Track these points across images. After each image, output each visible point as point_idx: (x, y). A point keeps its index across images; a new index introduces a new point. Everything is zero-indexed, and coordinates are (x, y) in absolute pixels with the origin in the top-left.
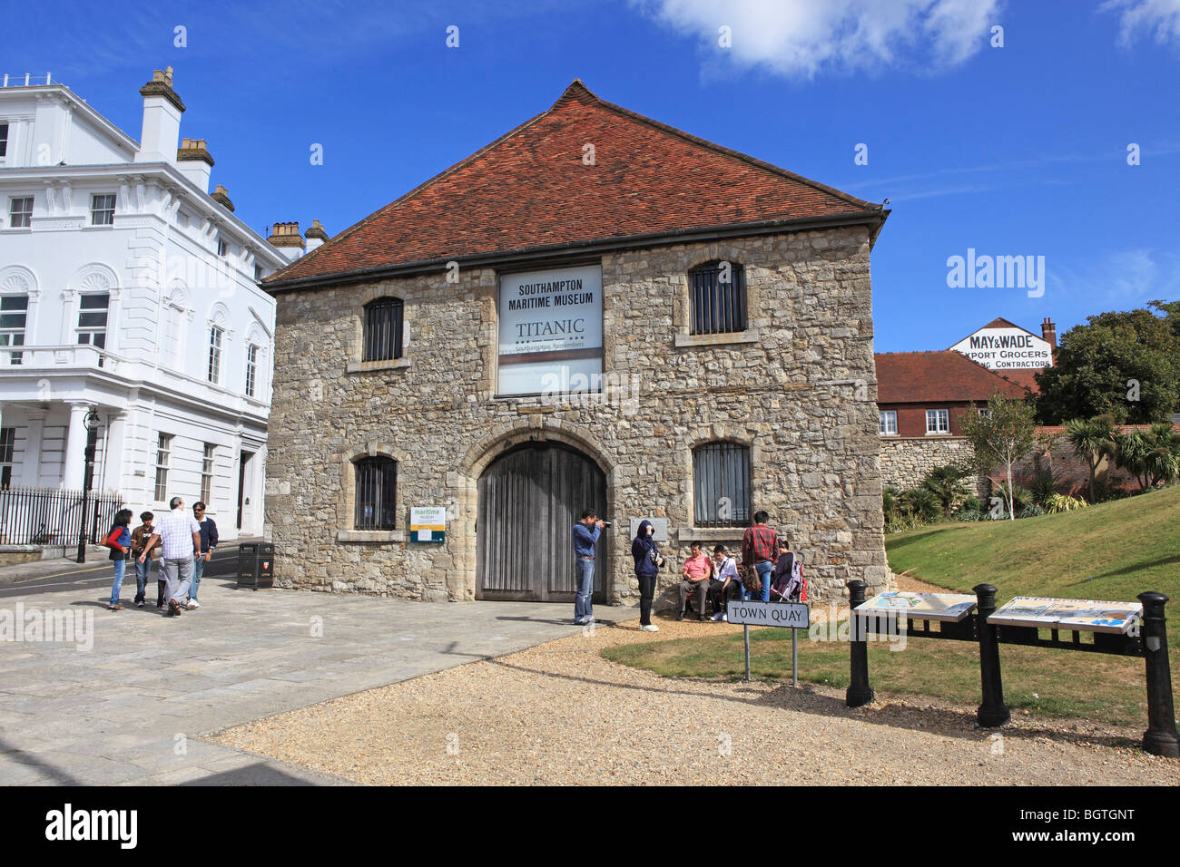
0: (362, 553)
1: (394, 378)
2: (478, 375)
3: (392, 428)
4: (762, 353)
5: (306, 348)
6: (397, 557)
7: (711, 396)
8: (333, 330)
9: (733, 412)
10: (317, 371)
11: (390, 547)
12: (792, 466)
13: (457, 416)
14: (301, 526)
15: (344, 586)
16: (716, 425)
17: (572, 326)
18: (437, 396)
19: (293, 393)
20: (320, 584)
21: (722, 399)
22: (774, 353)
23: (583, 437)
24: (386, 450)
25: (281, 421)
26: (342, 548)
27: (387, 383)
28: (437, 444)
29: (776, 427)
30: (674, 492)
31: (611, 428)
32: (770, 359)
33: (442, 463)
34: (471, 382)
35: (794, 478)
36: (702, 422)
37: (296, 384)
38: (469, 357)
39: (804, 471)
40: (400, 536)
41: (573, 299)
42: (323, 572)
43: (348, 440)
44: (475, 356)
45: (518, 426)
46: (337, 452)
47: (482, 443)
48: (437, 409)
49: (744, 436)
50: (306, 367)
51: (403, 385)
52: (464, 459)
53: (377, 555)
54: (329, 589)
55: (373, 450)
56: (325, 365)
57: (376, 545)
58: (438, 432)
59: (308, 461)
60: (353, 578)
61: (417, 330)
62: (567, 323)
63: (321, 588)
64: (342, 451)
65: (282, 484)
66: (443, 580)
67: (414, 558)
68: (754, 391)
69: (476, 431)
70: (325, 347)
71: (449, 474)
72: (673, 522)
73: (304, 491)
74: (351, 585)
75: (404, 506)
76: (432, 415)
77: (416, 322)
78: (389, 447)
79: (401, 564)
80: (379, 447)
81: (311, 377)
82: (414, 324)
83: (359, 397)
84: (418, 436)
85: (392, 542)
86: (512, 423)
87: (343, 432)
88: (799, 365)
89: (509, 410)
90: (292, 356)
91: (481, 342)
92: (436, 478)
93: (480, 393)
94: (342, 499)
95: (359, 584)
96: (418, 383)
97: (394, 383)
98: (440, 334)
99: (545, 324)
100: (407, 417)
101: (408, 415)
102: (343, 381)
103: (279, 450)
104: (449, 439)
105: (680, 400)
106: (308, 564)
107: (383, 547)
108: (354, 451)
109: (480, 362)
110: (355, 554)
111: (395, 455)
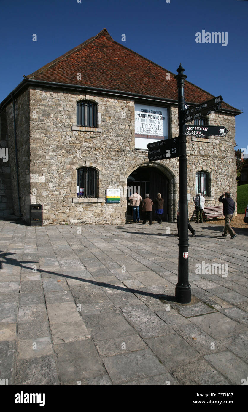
0: (83, 208)
1: (94, 136)
2: (130, 140)
3: (96, 156)
4: (212, 146)
5: (49, 115)
6: (99, 209)
7: (201, 157)
8: (63, 109)
9: (207, 163)
10: (55, 127)
11: (96, 205)
12: (219, 179)
13: (123, 154)
14: (52, 196)
15: (76, 221)
16: (203, 166)
17: (159, 127)
18: (114, 146)
19: (43, 135)
20: (64, 221)
21: (204, 159)
22: (215, 147)
23: (167, 166)
24: (94, 165)
25: (38, 148)
26: (74, 205)
27: (91, 137)
28: (115, 164)
29: (216, 168)
30: (192, 186)
31: (175, 164)
32: (214, 148)
33: (118, 172)
34: (128, 142)
35: (219, 182)
36: (200, 165)
37: (44, 131)
38: (126, 132)
39: (222, 181)
40: (102, 200)
41: (159, 118)
42: (65, 216)
43: (75, 160)
44: (129, 132)
45: (146, 161)
46: (70, 165)
47: (133, 166)
48: (115, 151)
49: (209, 170)
50: (49, 124)
51: (99, 139)
52: (127, 171)
53: (91, 208)
54: (68, 223)
55: (88, 165)
56: (60, 125)
57: (90, 204)
58: (116, 160)
59: (54, 168)
60: (80, 218)
61: (105, 117)
62: (158, 126)
63: (64, 223)
64: (72, 164)
65: (40, 177)
66: (119, 217)
67: (107, 209)
68: (212, 157)
69: (131, 161)
70: (59, 117)
71: (121, 177)
72: (192, 194)
73: (53, 181)
74: (79, 221)
75: (102, 188)
76: (113, 153)
77: (104, 114)
78: (95, 164)
79: (101, 211)
80: (91, 163)
81: (52, 129)
82: (103, 115)
83: (78, 142)
84: (107, 161)
85: (98, 203)
86: (144, 159)
87: (72, 156)
88: (220, 151)
89: (143, 155)
90: (41, 118)
91: (131, 127)
92: (115, 178)
93: (131, 147)
94: (73, 185)
95: (83, 220)
96: (105, 140)
97: (95, 138)
98: (114, 121)
99: (150, 125)
100: (102, 153)
101: (103, 152)
102: (70, 133)
103: (38, 161)
104: (121, 163)
105: (194, 158)
106: (57, 213)
107: (94, 205)
108: (79, 165)
109: (131, 135)
110: (80, 208)
111: (98, 168)
